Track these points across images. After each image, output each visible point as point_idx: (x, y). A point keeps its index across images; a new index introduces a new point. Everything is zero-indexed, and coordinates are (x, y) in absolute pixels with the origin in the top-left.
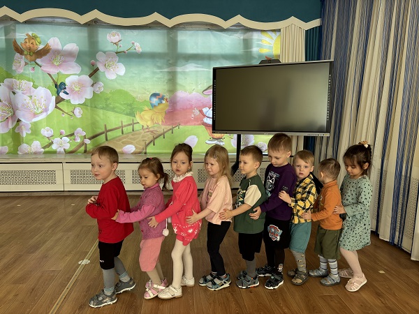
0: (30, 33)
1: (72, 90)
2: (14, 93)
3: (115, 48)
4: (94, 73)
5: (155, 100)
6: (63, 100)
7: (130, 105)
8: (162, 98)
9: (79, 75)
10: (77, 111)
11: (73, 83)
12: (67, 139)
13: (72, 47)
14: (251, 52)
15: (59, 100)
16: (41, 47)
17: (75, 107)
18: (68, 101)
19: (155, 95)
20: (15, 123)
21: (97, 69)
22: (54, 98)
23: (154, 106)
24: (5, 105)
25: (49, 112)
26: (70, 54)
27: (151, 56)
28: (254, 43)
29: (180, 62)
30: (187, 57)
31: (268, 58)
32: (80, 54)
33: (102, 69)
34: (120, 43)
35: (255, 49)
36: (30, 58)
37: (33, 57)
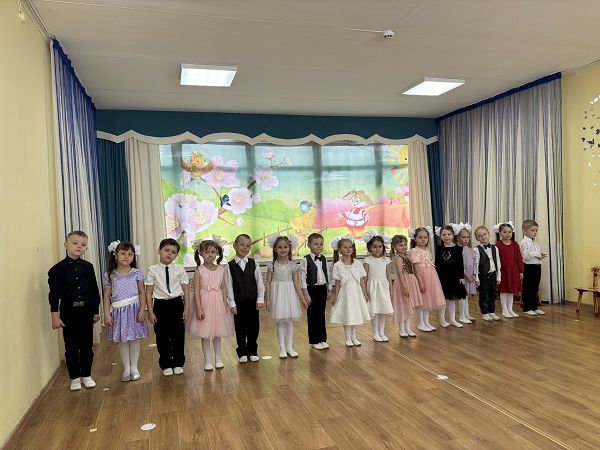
0: (196, 152)
1: (234, 202)
2: (180, 206)
3: (269, 164)
4: (252, 185)
5: (304, 207)
6: (225, 210)
7: (285, 212)
8: (310, 205)
9: (239, 188)
10: (238, 220)
11: (234, 195)
13: (231, 164)
14: (381, 162)
15: (222, 212)
16: (205, 164)
17: (236, 217)
18: (231, 212)
20: (181, 234)
21: (255, 182)
22: (217, 209)
23: (303, 212)
24: (170, 218)
25: (212, 223)
26: (230, 170)
27: (300, 169)
28: (384, 155)
29: (324, 173)
30: (330, 169)
31: (395, 167)
32: (239, 170)
33: (258, 182)
34: (274, 159)
35: (384, 160)
36: (195, 174)
37: (199, 173)
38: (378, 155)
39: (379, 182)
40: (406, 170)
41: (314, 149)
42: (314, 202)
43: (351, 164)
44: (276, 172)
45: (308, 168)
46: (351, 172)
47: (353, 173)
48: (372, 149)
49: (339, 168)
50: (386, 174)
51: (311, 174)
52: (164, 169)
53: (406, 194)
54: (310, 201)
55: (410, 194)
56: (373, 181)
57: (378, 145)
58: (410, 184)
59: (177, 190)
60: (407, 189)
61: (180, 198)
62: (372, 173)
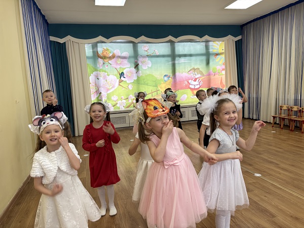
0: (105, 48)
1: (127, 76)
2: (98, 79)
3: (146, 53)
4: (137, 66)
5: (166, 78)
6: (123, 81)
7: (155, 81)
9: (130, 68)
10: (130, 86)
11: (127, 72)
12: (124, 101)
13: (125, 54)
14: (209, 52)
15: (121, 81)
16: (111, 55)
17: (129, 84)
18: (125, 81)
19: (165, 76)
20: (98, 95)
21: (138, 64)
22: (118, 80)
24: (93, 85)
25: (115, 88)
26: (124, 58)
27: (163, 56)
28: (210, 47)
29: (177, 58)
30: (180, 56)
31: (217, 54)
32: (130, 57)
33: (140, 64)
34: (148, 51)
35: (211, 50)
36: (105, 60)
37: (107, 60)
38: (207, 47)
39: (208, 63)
40: (223, 56)
41: (171, 45)
42: (171, 75)
43: (192, 52)
44: (150, 59)
45: (168, 56)
46: (192, 58)
47: (193, 58)
48: (204, 44)
49: (185, 56)
50: (212, 58)
51: (169, 59)
52: (88, 58)
53: (223, 70)
54: (169, 74)
55: (226, 69)
56: (205, 63)
57: (207, 41)
58: (225, 64)
59: (96, 70)
60: (224, 67)
61: (97, 74)
62: (204, 58)
